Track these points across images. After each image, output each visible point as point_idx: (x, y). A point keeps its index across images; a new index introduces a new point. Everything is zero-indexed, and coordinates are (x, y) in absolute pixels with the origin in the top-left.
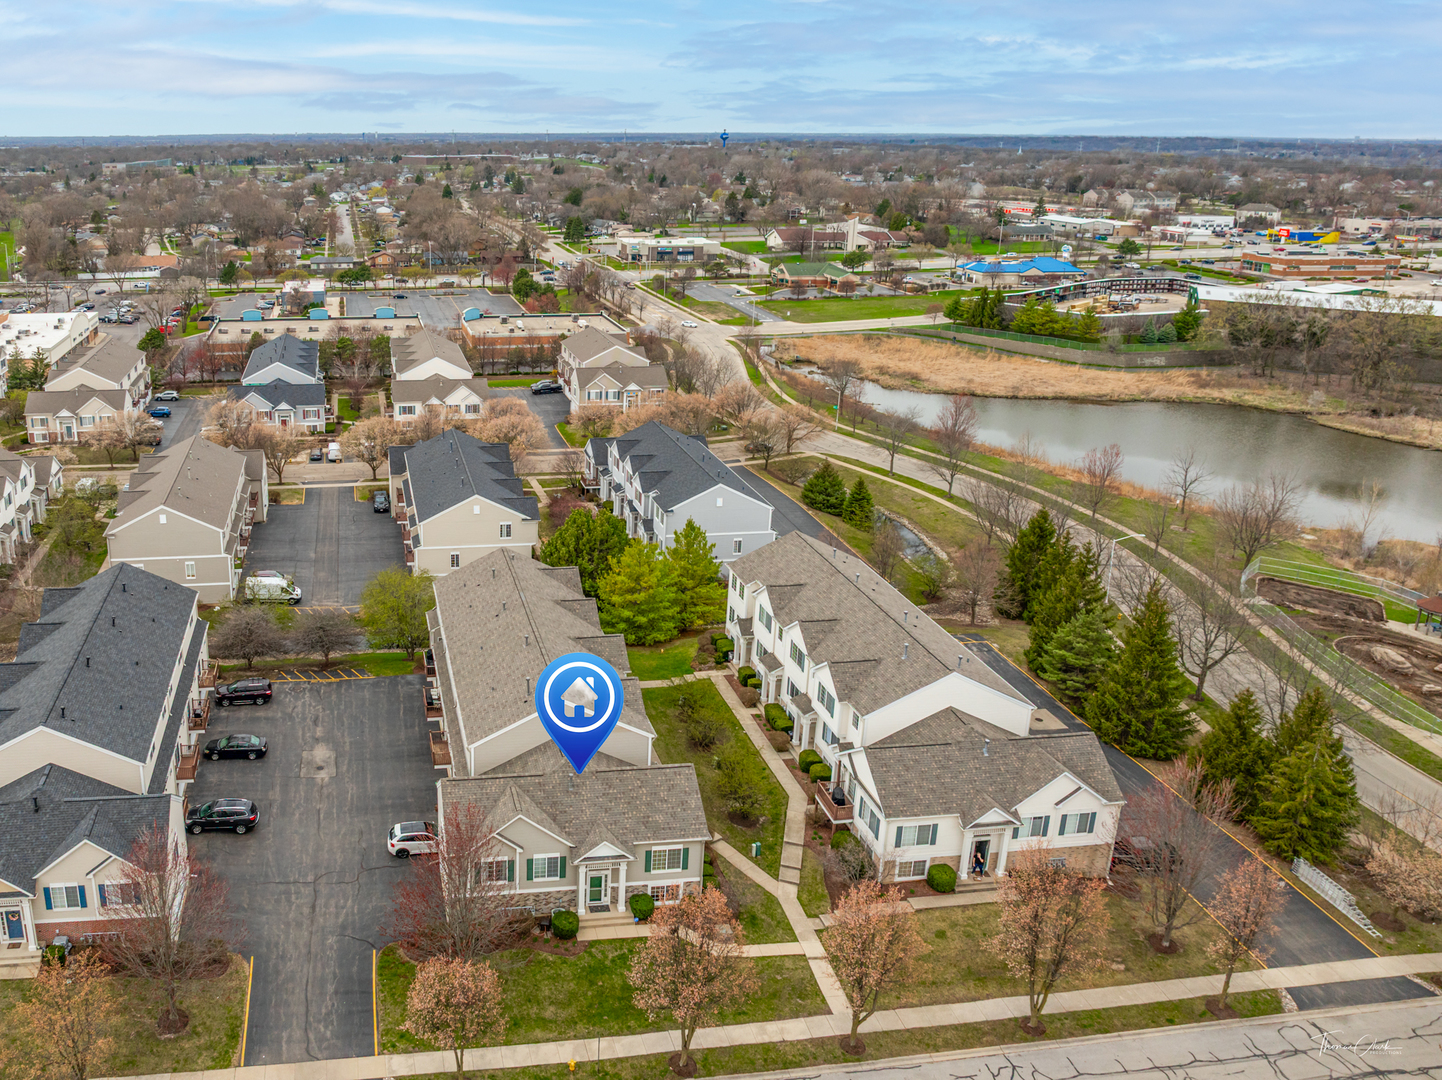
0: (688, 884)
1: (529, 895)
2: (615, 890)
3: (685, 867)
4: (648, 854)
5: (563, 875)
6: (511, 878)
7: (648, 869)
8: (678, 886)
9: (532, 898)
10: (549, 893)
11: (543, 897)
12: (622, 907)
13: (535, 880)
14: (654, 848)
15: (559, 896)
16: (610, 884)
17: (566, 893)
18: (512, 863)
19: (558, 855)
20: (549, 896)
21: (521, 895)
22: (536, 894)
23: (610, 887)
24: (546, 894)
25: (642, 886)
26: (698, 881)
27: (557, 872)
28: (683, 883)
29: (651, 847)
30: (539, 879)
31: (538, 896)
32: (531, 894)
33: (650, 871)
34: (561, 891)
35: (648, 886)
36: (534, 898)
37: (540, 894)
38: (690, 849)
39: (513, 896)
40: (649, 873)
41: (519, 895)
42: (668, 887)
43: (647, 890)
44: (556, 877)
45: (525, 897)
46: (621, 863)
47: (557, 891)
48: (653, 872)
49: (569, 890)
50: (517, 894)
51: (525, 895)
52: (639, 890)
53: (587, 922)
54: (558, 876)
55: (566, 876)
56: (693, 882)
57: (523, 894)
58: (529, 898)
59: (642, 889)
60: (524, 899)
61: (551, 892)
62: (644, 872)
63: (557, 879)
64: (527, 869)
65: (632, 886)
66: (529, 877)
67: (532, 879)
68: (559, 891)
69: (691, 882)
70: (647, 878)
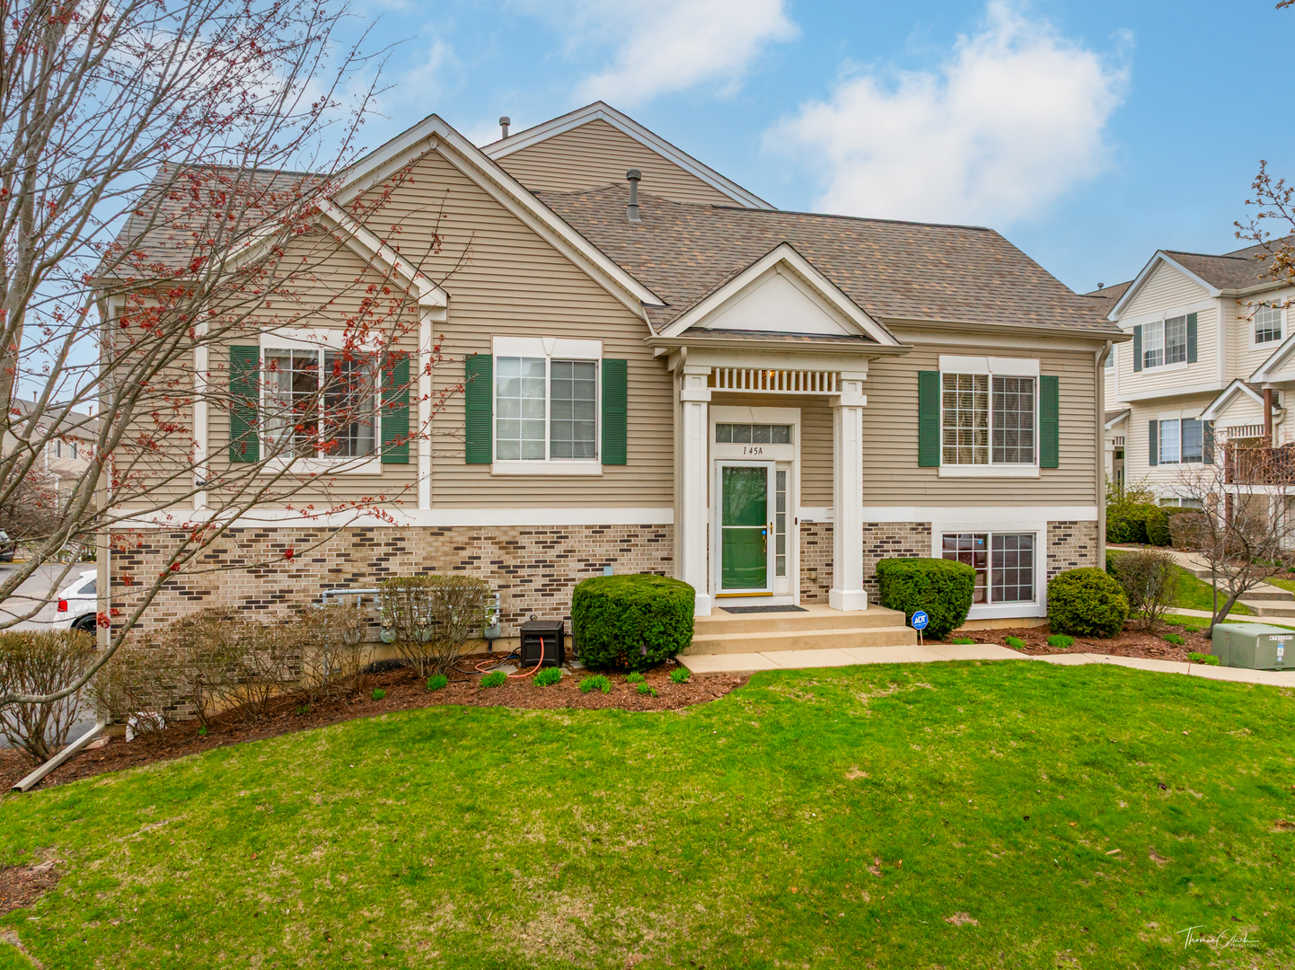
1: (475, 535)
2: (819, 536)
3: (1050, 461)
4: (927, 381)
5: (615, 454)
6: (398, 450)
7: (927, 459)
8: (1029, 538)
9: (488, 552)
10: (560, 534)
11: (532, 551)
12: (850, 593)
13: (499, 467)
14: (950, 364)
15: (601, 550)
16: (799, 511)
17: (628, 539)
18: (397, 366)
19: (591, 350)
20: (559, 549)
21: (442, 534)
22: (506, 533)
23: (799, 522)
24: (549, 538)
25: (909, 527)
26: (1090, 522)
27: (594, 436)
28: (1045, 527)
29: (934, 356)
30: (521, 461)
31: (512, 546)
32: (483, 534)
33: (937, 466)
34: (609, 527)
35: (932, 531)
36: (497, 553)
37: (522, 533)
38: (1060, 380)
39: (405, 534)
40: (932, 472)
41: (433, 534)
42: (998, 539)
43: (930, 546)
44: (591, 462)
45: (457, 549)
46: (843, 376)
47: (591, 527)
48: (946, 470)
49: (642, 526)
50: (425, 528)
51: (460, 535)
52: (902, 546)
53: (723, 632)
54: (593, 455)
55: (629, 456)
56: (1075, 523)
57: (449, 529)
58: (476, 552)
59: (910, 542)
60: (453, 554)
61: (567, 527)
62: (916, 465)
63: (593, 466)
64: (466, 407)
65: (876, 525)
66: (478, 449)
67: (490, 463)
68: (601, 527)
69: (1071, 523)
70: (928, 491)
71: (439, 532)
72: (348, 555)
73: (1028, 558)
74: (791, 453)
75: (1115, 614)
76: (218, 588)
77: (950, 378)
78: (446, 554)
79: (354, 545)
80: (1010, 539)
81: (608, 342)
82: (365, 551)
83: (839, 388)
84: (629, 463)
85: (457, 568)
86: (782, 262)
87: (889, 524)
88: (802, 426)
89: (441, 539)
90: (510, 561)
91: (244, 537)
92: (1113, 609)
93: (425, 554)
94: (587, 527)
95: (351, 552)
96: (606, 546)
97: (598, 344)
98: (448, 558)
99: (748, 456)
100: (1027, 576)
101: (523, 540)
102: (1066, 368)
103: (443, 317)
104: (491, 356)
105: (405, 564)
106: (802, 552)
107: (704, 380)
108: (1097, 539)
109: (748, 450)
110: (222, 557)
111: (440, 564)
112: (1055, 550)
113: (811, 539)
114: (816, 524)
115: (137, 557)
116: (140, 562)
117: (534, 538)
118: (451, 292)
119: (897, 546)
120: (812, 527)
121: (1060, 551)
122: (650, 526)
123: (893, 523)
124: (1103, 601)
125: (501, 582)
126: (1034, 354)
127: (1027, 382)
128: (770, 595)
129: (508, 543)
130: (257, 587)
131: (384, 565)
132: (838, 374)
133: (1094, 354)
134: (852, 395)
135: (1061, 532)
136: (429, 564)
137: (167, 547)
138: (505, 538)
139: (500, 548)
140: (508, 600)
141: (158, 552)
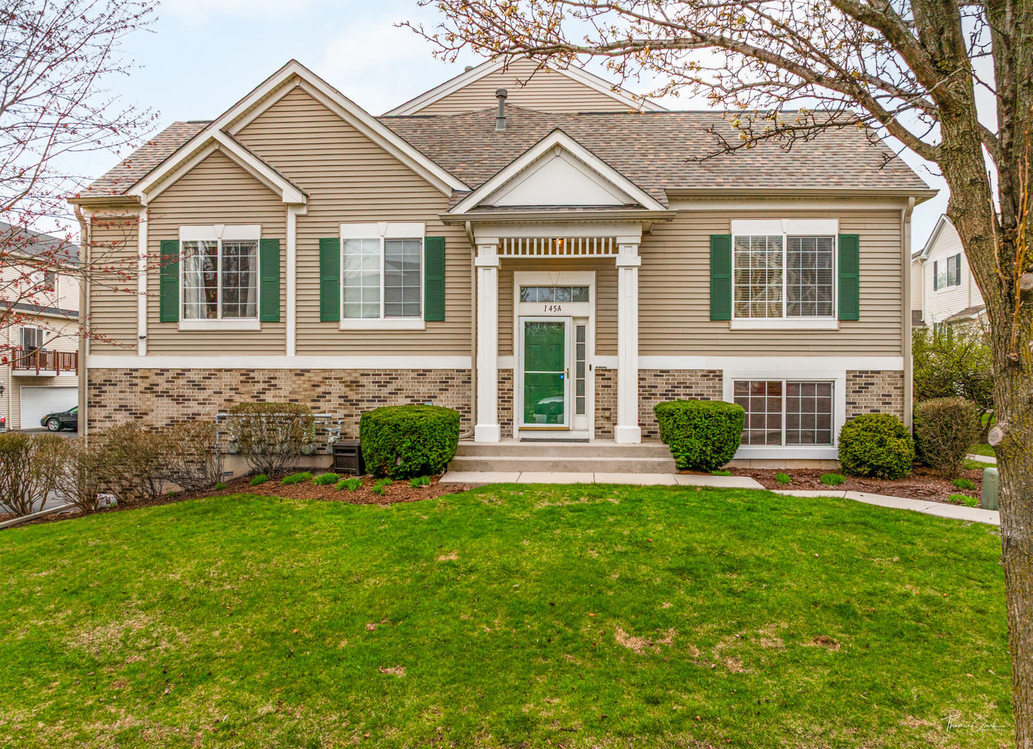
0: (860, 381)
1: (327, 375)
2: (607, 378)
3: (850, 312)
4: (720, 246)
5: (436, 312)
6: (272, 313)
7: (719, 311)
8: (827, 387)
9: (337, 389)
10: (392, 376)
11: (370, 389)
12: (628, 430)
13: (345, 324)
14: (741, 228)
15: (424, 389)
16: (594, 360)
17: (445, 380)
18: (272, 249)
19: (416, 230)
20: (391, 388)
21: (303, 375)
22: (350, 374)
23: (593, 368)
24: (382, 379)
25: (700, 374)
26: (895, 372)
27: (419, 299)
28: (844, 376)
29: (726, 221)
30: (362, 319)
31: (354, 384)
32: (333, 375)
33: (728, 319)
34: (430, 371)
35: (724, 378)
36: (343, 390)
37: (362, 375)
38: (861, 238)
39: (277, 375)
40: (725, 325)
41: (296, 375)
42: (793, 386)
43: (721, 391)
44: (417, 319)
45: (313, 386)
46: (618, 241)
47: (416, 370)
48: (738, 323)
49: (458, 371)
50: (291, 370)
51: (316, 375)
52: (694, 391)
53: (499, 455)
54: (419, 315)
55: (447, 314)
56: (879, 372)
57: (308, 371)
58: (328, 389)
59: (702, 387)
60: (311, 390)
61: (397, 370)
62: (708, 319)
63: (417, 323)
64: (321, 278)
65: (668, 371)
66: (329, 311)
67: (338, 321)
68: (424, 370)
69: (873, 372)
70: (720, 342)
71: (301, 373)
72: (237, 389)
73: (826, 405)
74: (587, 309)
75: (892, 456)
76: (153, 411)
77: (742, 241)
78: (306, 390)
79: (241, 382)
80: (808, 386)
81: (429, 223)
82: (249, 387)
83: (616, 250)
84: (447, 320)
85: (313, 401)
86: (558, 145)
87: (680, 371)
88: (597, 287)
89: (303, 378)
90: (353, 396)
91: (170, 375)
92: (890, 451)
93: (291, 389)
94: (413, 371)
95: (239, 387)
96: (428, 386)
97: (422, 225)
98: (307, 393)
99: (548, 312)
100: (826, 422)
101: (363, 380)
102: (868, 226)
103: (304, 211)
104: (338, 240)
105: (276, 396)
106: (597, 394)
107: (494, 249)
108: (903, 388)
109: (548, 308)
110: (156, 389)
111: (302, 397)
112: (855, 397)
113: (605, 383)
114: (610, 370)
115: (104, 388)
116: (105, 392)
117: (371, 379)
118: (308, 192)
119: (688, 391)
120: (606, 373)
121: (859, 399)
122: (464, 371)
123: (684, 371)
124: (881, 443)
125: (346, 412)
126: (832, 215)
127: (825, 241)
128: (567, 430)
129: (352, 382)
130: (177, 411)
131: (262, 397)
132: (614, 239)
133: (900, 211)
134: (628, 257)
135: (862, 381)
136: (294, 397)
137: (121, 381)
138: (349, 379)
139: (346, 386)
140: (352, 426)
141: (116, 385)
